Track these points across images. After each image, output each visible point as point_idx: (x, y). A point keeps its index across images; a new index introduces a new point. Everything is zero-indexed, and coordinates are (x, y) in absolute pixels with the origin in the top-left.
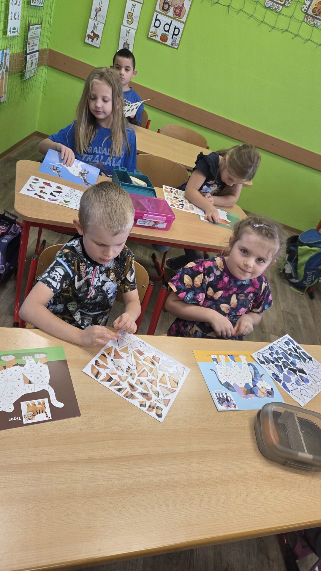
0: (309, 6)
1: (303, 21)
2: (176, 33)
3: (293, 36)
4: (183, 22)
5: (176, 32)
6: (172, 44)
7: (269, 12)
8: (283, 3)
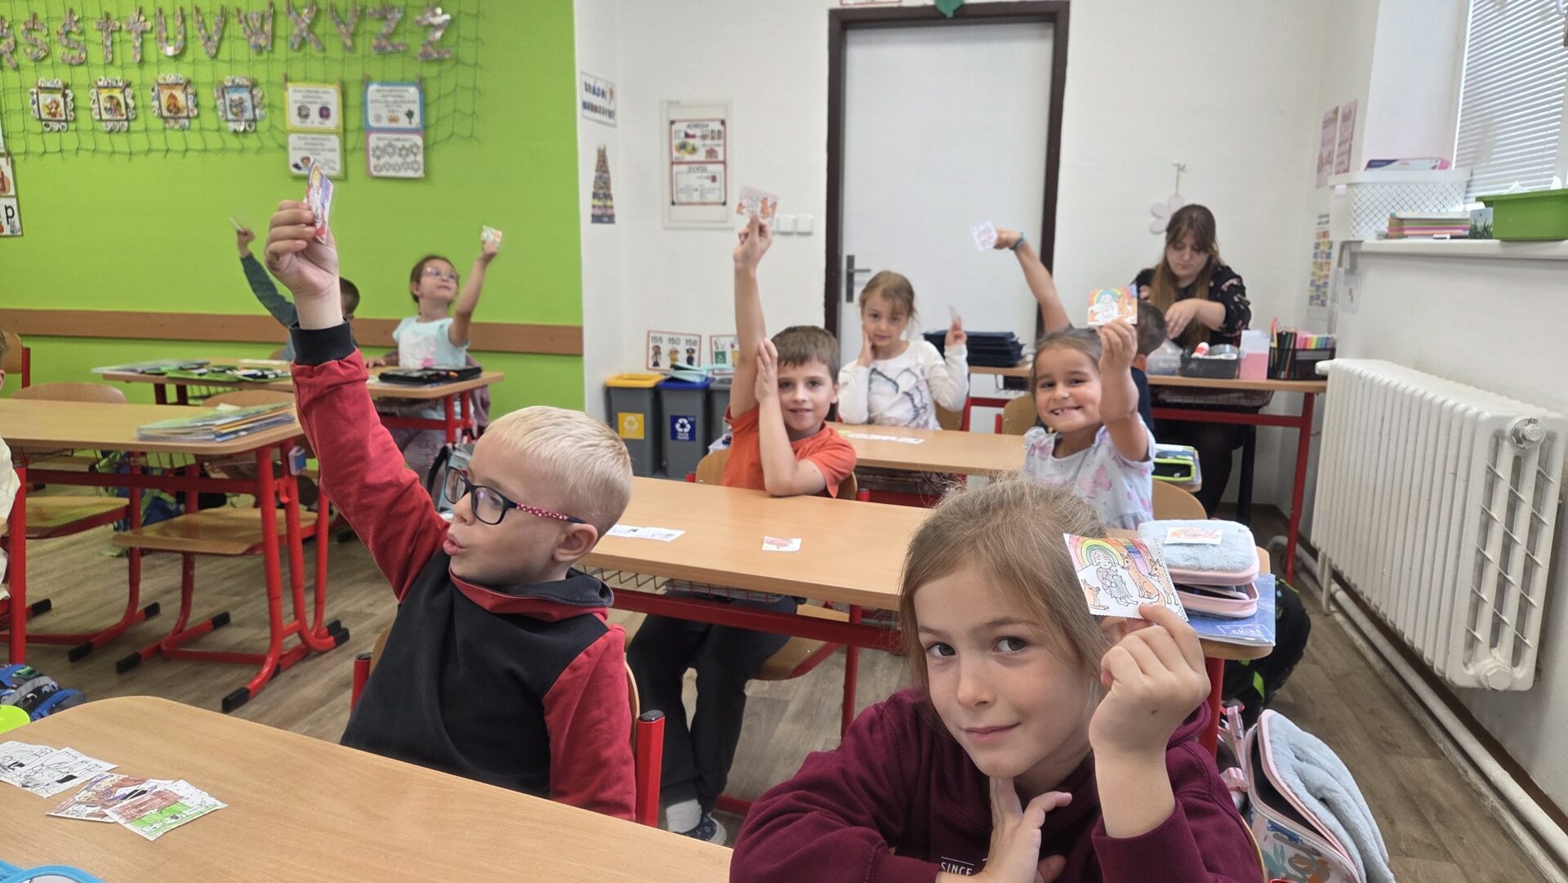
0: (160, 106)
1: (165, 129)
2: (10, 213)
3: (163, 154)
4: (12, 197)
5: (10, 211)
6: (12, 232)
7: (116, 138)
8: (125, 117)
